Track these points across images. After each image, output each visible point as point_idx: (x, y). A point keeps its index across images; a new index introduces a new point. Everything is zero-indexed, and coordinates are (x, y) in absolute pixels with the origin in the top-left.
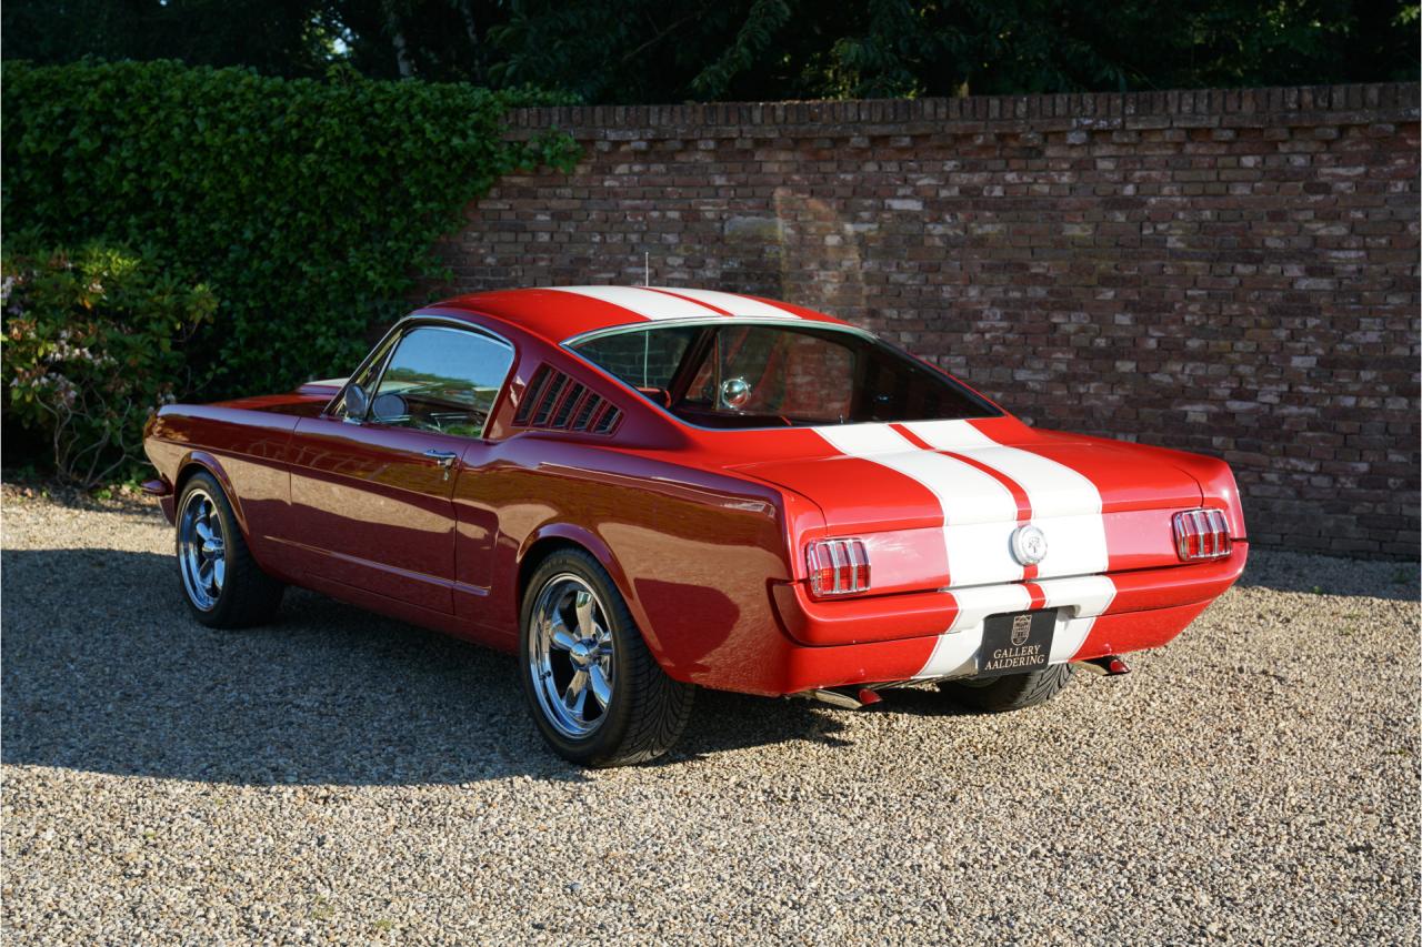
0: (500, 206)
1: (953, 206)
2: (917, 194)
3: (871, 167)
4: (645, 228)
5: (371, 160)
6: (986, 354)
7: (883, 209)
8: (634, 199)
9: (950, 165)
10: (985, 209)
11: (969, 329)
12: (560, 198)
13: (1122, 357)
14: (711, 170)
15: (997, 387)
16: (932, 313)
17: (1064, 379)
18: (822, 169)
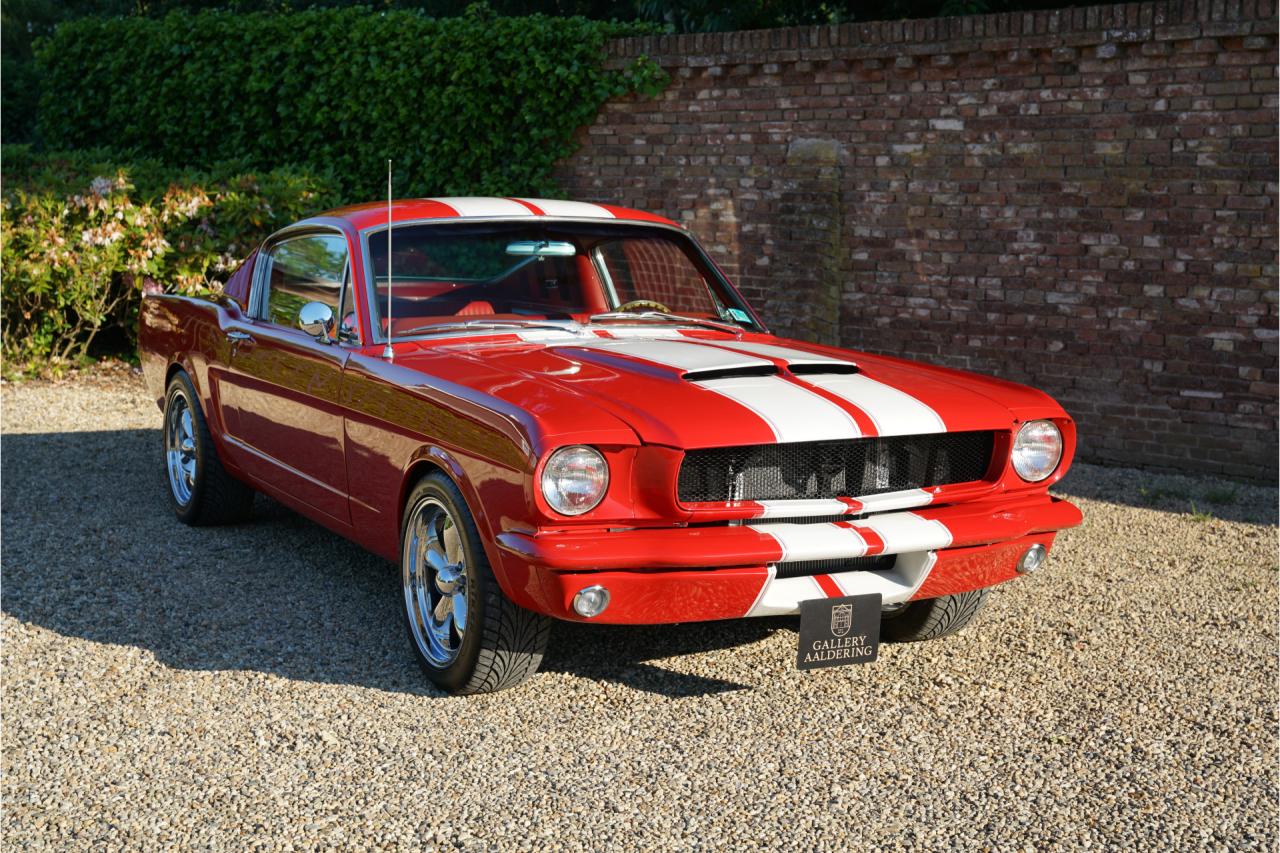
0: (606, 131)
1: (991, 124)
2: (958, 114)
3: (917, 87)
4: (722, 151)
5: (496, 89)
6: (1020, 276)
7: (927, 129)
8: (714, 122)
9: (989, 83)
10: (1021, 128)
11: (1004, 251)
12: (654, 123)
13: (1152, 281)
14: (778, 94)
15: (1030, 309)
16: (968, 235)
17: (1094, 302)
18: (874, 91)
